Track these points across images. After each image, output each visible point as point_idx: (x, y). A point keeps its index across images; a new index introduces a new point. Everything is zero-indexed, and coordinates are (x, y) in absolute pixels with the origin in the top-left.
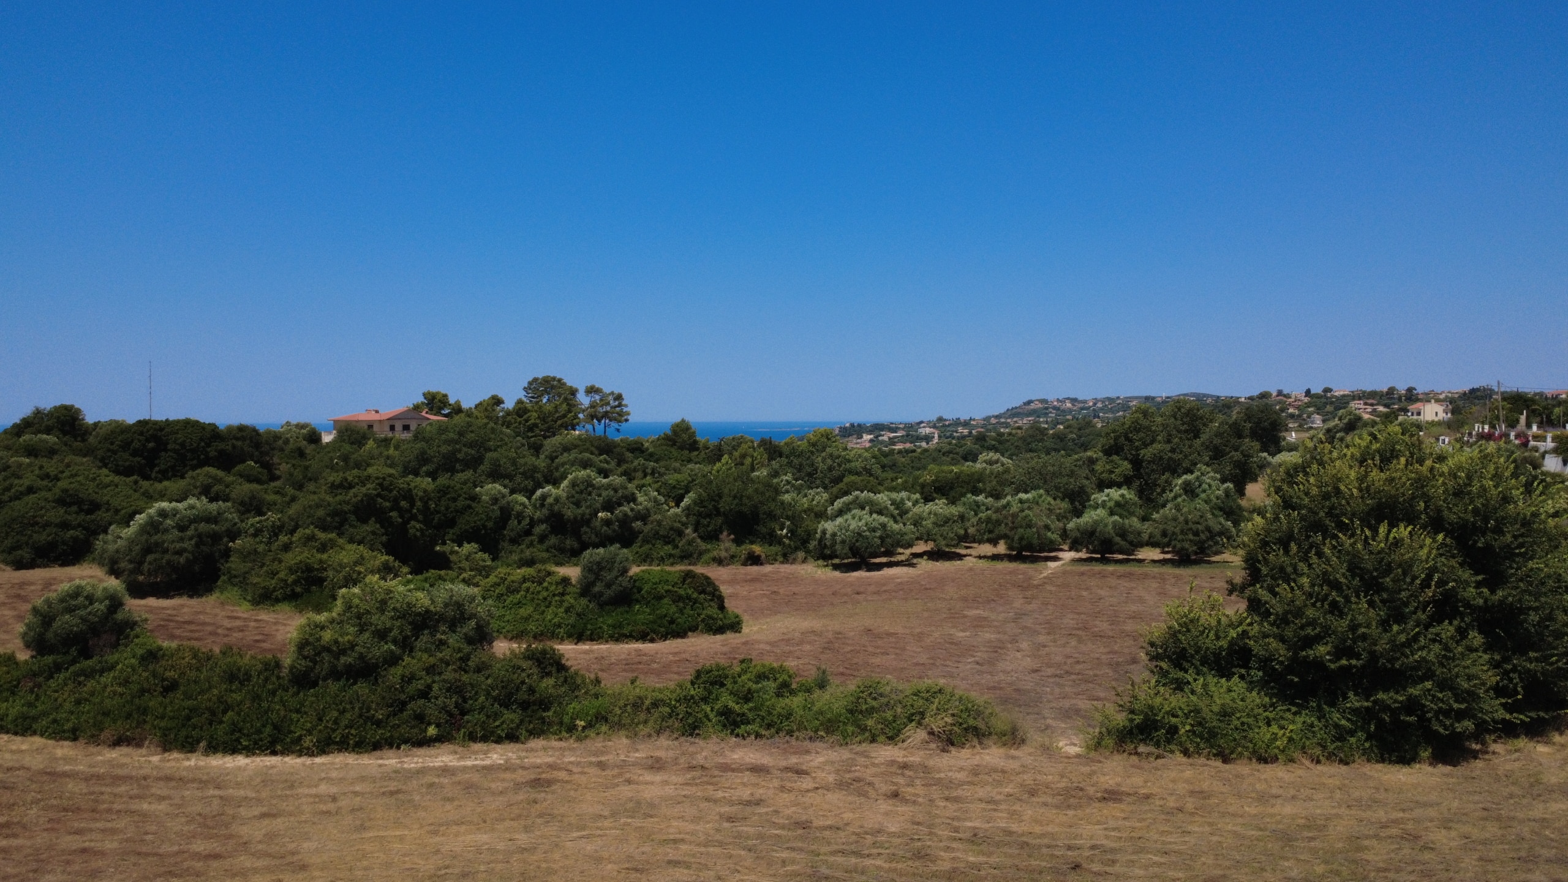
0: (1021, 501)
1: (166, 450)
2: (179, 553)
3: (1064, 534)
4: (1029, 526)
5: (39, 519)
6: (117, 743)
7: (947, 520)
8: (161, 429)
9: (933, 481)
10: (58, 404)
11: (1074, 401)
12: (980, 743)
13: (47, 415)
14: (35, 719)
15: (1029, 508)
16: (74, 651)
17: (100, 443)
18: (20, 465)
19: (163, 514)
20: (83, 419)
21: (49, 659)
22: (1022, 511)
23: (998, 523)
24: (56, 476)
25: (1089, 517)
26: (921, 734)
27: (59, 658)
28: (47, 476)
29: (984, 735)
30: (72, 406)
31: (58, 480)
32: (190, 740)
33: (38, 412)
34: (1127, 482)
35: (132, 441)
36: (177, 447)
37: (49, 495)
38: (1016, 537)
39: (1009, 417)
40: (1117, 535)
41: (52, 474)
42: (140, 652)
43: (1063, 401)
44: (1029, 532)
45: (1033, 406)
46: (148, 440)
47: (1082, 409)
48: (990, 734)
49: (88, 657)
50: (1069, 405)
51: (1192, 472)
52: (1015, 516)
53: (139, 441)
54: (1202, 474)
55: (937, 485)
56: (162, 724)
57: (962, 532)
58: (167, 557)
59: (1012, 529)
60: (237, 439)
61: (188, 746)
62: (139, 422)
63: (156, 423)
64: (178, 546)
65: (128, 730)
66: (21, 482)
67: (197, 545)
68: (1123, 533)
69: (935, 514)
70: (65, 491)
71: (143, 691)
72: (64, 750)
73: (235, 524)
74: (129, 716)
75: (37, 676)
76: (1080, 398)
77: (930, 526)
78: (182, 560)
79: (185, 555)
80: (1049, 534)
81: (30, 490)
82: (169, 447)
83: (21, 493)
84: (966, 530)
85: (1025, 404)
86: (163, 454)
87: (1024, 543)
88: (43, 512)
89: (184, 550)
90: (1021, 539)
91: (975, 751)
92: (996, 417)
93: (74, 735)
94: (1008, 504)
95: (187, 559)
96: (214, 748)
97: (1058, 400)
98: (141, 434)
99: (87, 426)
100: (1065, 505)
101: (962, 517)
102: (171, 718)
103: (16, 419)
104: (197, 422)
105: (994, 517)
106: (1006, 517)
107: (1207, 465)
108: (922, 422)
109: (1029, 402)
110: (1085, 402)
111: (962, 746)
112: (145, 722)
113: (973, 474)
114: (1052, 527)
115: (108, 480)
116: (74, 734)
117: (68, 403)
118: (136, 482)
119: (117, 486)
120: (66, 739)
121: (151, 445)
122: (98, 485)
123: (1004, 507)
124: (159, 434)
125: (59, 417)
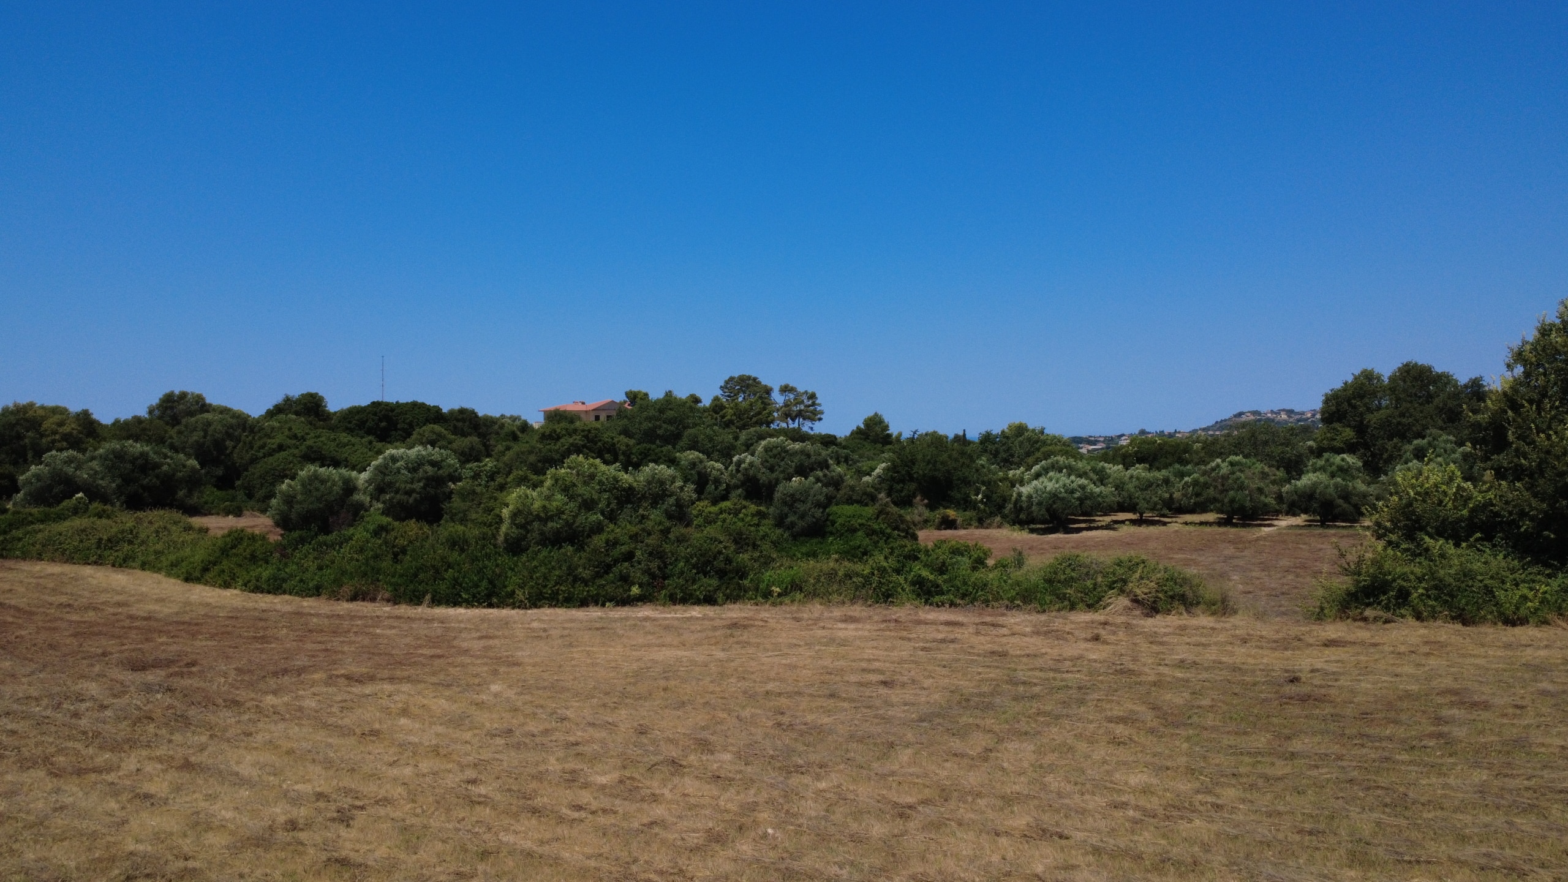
0: (1232, 464)
1: (396, 430)
2: (409, 493)
3: (1280, 498)
4: (1241, 487)
5: (288, 472)
6: (354, 598)
7: (1149, 485)
8: (392, 410)
9: (1137, 453)
10: (305, 392)
11: (1290, 412)
12: (1188, 612)
13: (295, 402)
14: (284, 580)
15: (1241, 471)
16: (314, 527)
17: (340, 422)
18: (273, 428)
19: (394, 459)
20: (325, 406)
21: (296, 534)
22: (1233, 473)
23: (1206, 485)
24: (303, 437)
25: (1307, 480)
26: (1124, 601)
27: (304, 533)
28: (295, 437)
29: (1191, 604)
30: (317, 394)
31: (305, 440)
32: (417, 594)
33: (287, 400)
34: (1351, 448)
35: (367, 420)
36: (406, 426)
37: (296, 451)
38: (1226, 500)
39: (1218, 430)
40: (1340, 497)
41: (299, 435)
42: (371, 527)
43: (1278, 413)
44: (1239, 496)
45: (1244, 418)
46: (380, 420)
47: (1299, 420)
48: (1198, 603)
49: (327, 533)
50: (1284, 416)
51: (1423, 437)
52: (1225, 478)
53: (373, 420)
54: (1434, 439)
55: (1140, 455)
56: (393, 580)
57: (1167, 495)
58: (398, 496)
59: (1222, 492)
60: (458, 420)
61: (415, 600)
62: (373, 403)
63: (387, 404)
64: (409, 486)
65: (363, 585)
66: (273, 441)
67: (424, 488)
68: (1346, 495)
69: (1138, 479)
70: (310, 447)
71: (376, 557)
72: (308, 604)
73: (456, 470)
74: (365, 574)
75: (284, 551)
76: (1296, 410)
77: (1133, 490)
78: (411, 500)
79: (414, 495)
80: (1263, 498)
81: (281, 448)
82: (399, 426)
83: (274, 450)
84: (1171, 495)
85: (1235, 416)
86: (393, 433)
87: (1236, 506)
88: (292, 465)
89: (413, 491)
90: (1232, 501)
91: (1182, 617)
92: (1204, 430)
93: (316, 592)
94: (1218, 466)
95: (415, 499)
96: (436, 601)
97: (1272, 412)
98: (375, 414)
99: (329, 413)
100: (1281, 474)
101: (1166, 481)
102: (401, 576)
103: (270, 406)
104: (424, 404)
105: (1202, 480)
106: (1215, 480)
107: (1441, 428)
108: (1123, 435)
109: (1240, 414)
110: (1303, 413)
111: (1168, 612)
112: (378, 580)
113: (1178, 445)
114: (1266, 490)
115: (346, 440)
116: (318, 591)
117: (313, 391)
118: (370, 442)
119: (353, 445)
120: (311, 596)
121: (383, 424)
122: (338, 445)
123: (1213, 469)
124: (390, 414)
125: (306, 404)
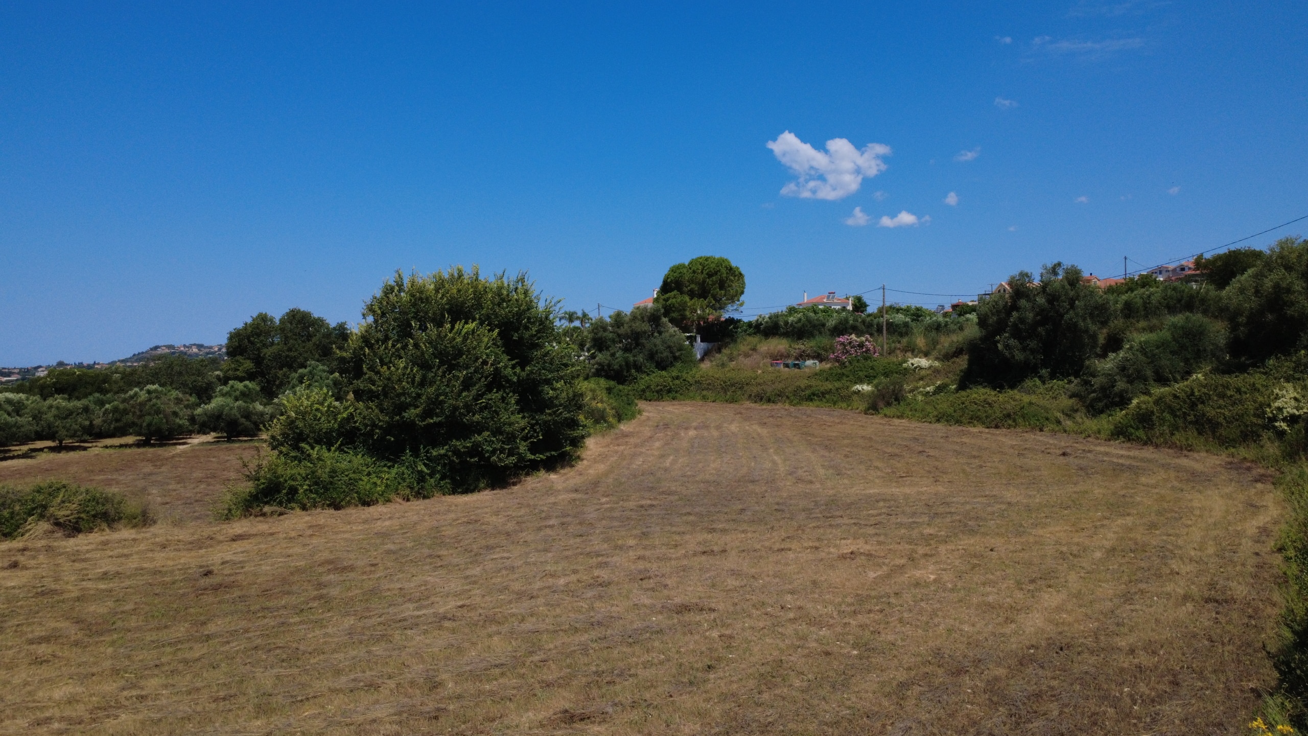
0: (149, 392)
3: (192, 419)
4: (158, 412)
7: (70, 413)
9: (54, 384)
12: (111, 528)
15: (158, 398)
22: (150, 400)
23: (125, 412)
25: (216, 403)
34: (251, 376)
38: (145, 424)
39: (135, 361)
40: (242, 417)
44: (156, 419)
45: (162, 352)
47: (208, 353)
51: (305, 367)
52: (142, 404)
54: (313, 368)
55: (58, 386)
57: (87, 423)
59: (140, 417)
68: (247, 415)
69: (58, 408)
77: (52, 419)
80: (178, 420)
84: (91, 422)
87: (153, 428)
90: (149, 425)
91: (104, 533)
94: (136, 394)
97: (185, 346)
100: (193, 399)
101: (86, 409)
105: (121, 406)
106: (133, 407)
107: (318, 361)
111: (91, 530)
113: (97, 376)
114: (181, 414)
123: (132, 397)
